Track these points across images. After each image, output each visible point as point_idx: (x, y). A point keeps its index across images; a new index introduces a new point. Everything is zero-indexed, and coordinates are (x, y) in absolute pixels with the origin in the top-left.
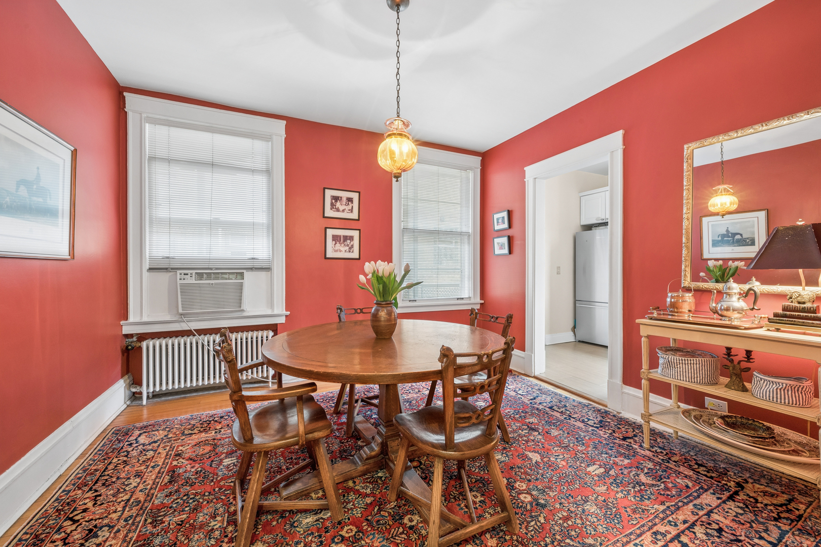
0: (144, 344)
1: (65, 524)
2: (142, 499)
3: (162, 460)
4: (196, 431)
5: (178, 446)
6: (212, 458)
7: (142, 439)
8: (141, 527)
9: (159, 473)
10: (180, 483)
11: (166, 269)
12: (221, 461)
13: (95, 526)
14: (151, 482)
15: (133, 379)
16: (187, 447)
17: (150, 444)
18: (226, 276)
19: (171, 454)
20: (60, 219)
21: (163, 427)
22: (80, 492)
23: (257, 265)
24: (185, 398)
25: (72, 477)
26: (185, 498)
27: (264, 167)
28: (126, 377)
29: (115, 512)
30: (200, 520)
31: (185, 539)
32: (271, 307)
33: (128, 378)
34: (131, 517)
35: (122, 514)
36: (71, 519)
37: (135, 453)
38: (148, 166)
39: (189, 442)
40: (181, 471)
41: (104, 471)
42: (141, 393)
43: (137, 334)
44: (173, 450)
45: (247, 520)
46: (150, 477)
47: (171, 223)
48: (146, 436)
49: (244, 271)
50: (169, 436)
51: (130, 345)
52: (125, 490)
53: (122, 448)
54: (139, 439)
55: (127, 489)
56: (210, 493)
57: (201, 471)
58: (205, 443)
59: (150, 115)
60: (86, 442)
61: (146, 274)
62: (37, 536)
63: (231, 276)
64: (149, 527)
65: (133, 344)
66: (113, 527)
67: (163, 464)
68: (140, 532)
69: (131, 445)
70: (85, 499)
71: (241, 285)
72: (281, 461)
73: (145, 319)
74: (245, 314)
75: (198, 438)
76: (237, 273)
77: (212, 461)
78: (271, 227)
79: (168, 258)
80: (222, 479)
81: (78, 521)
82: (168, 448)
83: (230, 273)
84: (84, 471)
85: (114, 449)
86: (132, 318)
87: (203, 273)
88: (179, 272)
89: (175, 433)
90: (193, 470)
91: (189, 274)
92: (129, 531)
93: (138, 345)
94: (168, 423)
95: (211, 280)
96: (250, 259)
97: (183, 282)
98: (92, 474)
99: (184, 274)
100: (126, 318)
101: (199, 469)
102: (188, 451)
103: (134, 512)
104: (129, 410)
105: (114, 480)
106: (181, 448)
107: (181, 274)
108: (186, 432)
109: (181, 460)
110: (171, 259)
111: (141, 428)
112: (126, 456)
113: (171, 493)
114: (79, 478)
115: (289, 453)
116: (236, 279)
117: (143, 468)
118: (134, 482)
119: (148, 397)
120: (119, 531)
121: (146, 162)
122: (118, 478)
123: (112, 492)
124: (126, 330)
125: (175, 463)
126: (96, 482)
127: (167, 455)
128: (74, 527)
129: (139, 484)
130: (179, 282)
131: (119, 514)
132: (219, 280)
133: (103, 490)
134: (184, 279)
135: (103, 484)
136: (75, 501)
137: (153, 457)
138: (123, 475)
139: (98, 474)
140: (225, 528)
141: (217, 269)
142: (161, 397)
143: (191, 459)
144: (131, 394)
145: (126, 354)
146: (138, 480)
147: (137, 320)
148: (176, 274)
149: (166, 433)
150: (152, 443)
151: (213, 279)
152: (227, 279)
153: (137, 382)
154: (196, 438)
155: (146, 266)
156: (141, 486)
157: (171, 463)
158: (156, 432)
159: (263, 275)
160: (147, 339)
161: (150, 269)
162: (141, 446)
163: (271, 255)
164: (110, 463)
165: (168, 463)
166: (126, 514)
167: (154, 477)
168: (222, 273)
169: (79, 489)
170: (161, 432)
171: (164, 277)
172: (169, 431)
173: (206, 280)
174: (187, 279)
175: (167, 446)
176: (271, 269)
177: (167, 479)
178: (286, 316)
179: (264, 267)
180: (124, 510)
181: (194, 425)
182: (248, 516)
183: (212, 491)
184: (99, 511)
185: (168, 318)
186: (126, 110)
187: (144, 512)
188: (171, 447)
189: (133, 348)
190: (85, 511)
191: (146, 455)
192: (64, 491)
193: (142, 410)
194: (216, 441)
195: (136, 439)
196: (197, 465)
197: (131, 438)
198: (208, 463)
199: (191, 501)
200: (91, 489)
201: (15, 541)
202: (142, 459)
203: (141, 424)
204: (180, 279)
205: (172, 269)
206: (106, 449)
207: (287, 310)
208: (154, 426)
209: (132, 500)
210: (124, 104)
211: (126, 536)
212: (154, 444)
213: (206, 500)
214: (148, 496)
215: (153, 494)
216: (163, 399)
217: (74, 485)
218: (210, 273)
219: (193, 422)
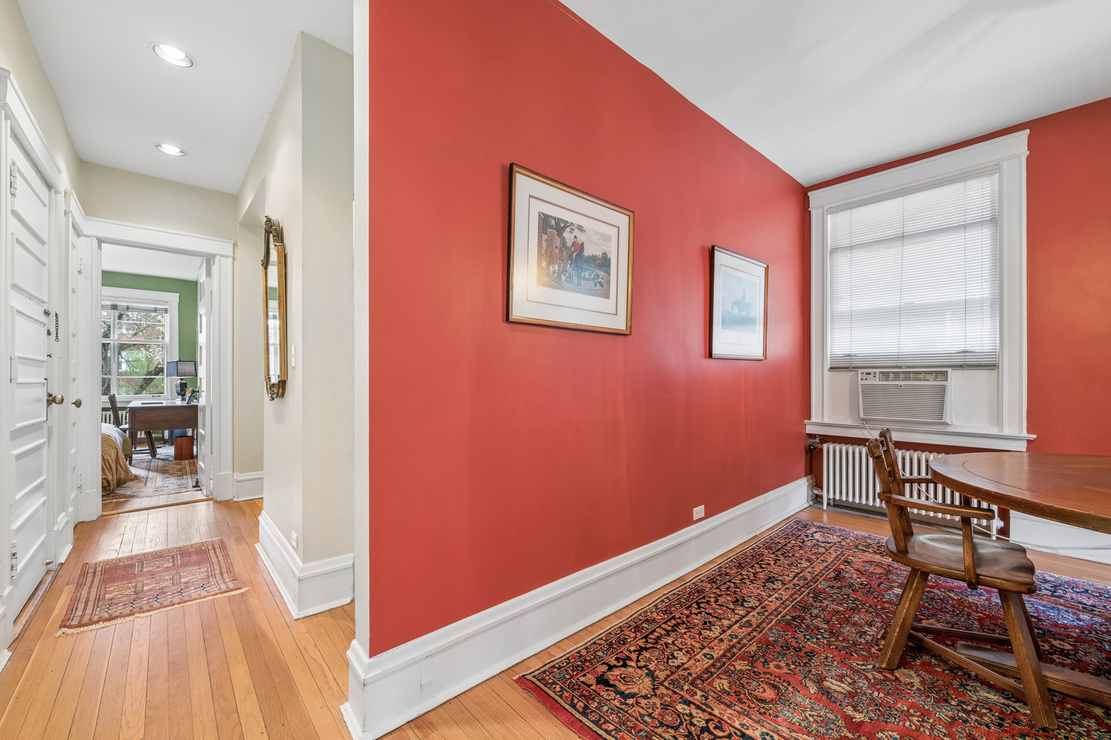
0: (825, 446)
1: (756, 565)
2: (809, 579)
3: (832, 559)
4: (870, 550)
5: (849, 555)
6: (882, 580)
7: (817, 536)
8: (805, 595)
9: (826, 567)
10: (844, 584)
11: (847, 368)
12: (892, 588)
13: (774, 577)
14: (818, 571)
15: (816, 481)
16: (859, 559)
17: (823, 543)
18: (922, 376)
19: (840, 559)
20: (757, 326)
21: (837, 534)
22: (766, 551)
23: (970, 360)
24: (867, 517)
25: (763, 540)
26: (846, 596)
27: (987, 214)
28: (809, 477)
29: (788, 576)
30: (855, 619)
31: (838, 624)
32: (998, 422)
33: (812, 478)
34: (799, 585)
35: (793, 580)
36: (760, 565)
37: (809, 544)
38: (830, 259)
39: (860, 556)
40: (847, 575)
41: (784, 546)
42: (821, 497)
43: (820, 435)
44: (843, 556)
45: (896, 634)
46: (819, 567)
47: (852, 318)
48: (821, 535)
49: (949, 370)
50: (842, 544)
51: (813, 445)
52: (797, 566)
53: (800, 536)
54: (814, 535)
55: (799, 565)
56: (871, 606)
57: (866, 585)
58: (879, 565)
59: (832, 205)
60: (774, 520)
61: (827, 374)
62: (740, 563)
63: (928, 377)
64: (811, 600)
65: (816, 445)
66: (785, 584)
67: (832, 562)
68: (803, 598)
69: (807, 536)
70: (769, 558)
71: (943, 388)
72: (975, 625)
73: (826, 421)
74: (950, 429)
75: (871, 557)
76: (937, 373)
77: (881, 583)
78: (999, 304)
79: (849, 355)
80: (887, 602)
81: (763, 568)
82: (839, 552)
83: (925, 373)
84: (771, 540)
85: (793, 534)
86: (814, 419)
87: (888, 373)
88: (860, 371)
89: (848, 544)
90: (858, 580)
91: (872, 374)
92: (796, 593)
93: (820, 446)
94: (843, 533)
95: (899, 380)
96: (959, 353)
97: (865, 382)
98: (775, 543)
99: (867, 374)
100: (809, 418)
101: (865, 583)
102: (857, 563)
103: (801, 583)
104: (810, 509)
105: (790, 555)
106: (851, 558)
107: (862, 373)
108: (859, 547)
109: (849, 567)
110: (853, 356)
111: (818, 527)
112: (802, 543)
113: (833, 586)
114: (768, 543)
115: (993, 623)
116: (935, 380)
117: (814, 557)
118: (805, 564)
119: (829, 504)
120: (788, 588)
121: (828, 255)
122: (793, 555)
123: (787, 562)
124: (810, 429)
125: (842, 567)
126: (778, 550)
127: (836, 557)
128: (761, 570)
129: (808, 567)
130: (861, 382)
131: (791, 579)
132: (910, 380)
133: (782, 558)
134: (866, 379)
135: (783, 554)
136: (763, 556)
137: (824, 553)
138: (797, 555)
139: (780, 546)
140: (878, 639)
141: (908, 367)
142: (841, 508)
143: (859, 571)
144: (814, 497)
145: (809, 454)
146: (809, 564)
147: (819, 420)
148: (858, 373)
149: (840, 540)
150: (825, 542)
151: (903, 380)
152: (921, 380)
153: (818, 484)
154: (868, 556)
155: (828, 365)
156: (810, 569)
157: (839, 565)
158: (831, 536)
159: (982, 375)
160: (827, 442)
161: (832, 368)
162: (815, 541)
163: (998, 345)
164: (789, 542)
165: (836, 564)
166: (795, 581)
167: (821, 568)
168: (915, 373)
169: (767, 549)
170: (835, 537)
171: (845, 377)
172: (843, 539)
173: (892, 380)
174: (870, 379)
175: (839, 551)
176: (998, 367)
177: (832, 575)
178: (1029, 441)
179: (983, 363)
180: (794, 578)
181: (870, 544)
182: (897, 630)
183: (874, 605)
184: (777, 569)
185: (849, 422)
186: (810, 209)
187: (808, 588)
188: (841, 553)
189: (815, 448)
190: (768, 564)
191: (818, 549)
192: (757, 546)
193: (822, 514)
194: (891, 568)
195: (812, 534)
196: (864, 579)
197: (808, 532)
198: (877, 582)
199: (850, 602)
200: (774, 553)
201: (729, 560)
202: (814, 550)
203: (819, 524)
204: (862, 379)
205: (853, 368)
206: (788, 531)
207: (1029, 431)
208: (830, 530)
209: (801, 575)
210: (809, 203)
211: (793, 594)
212: (826, 544)
213: (865, 609)
214: (814, 578)
215: (818, 580)
216: (844, 510)
217: (764, 545)
218: (899, 373)
219: (869, 541)
